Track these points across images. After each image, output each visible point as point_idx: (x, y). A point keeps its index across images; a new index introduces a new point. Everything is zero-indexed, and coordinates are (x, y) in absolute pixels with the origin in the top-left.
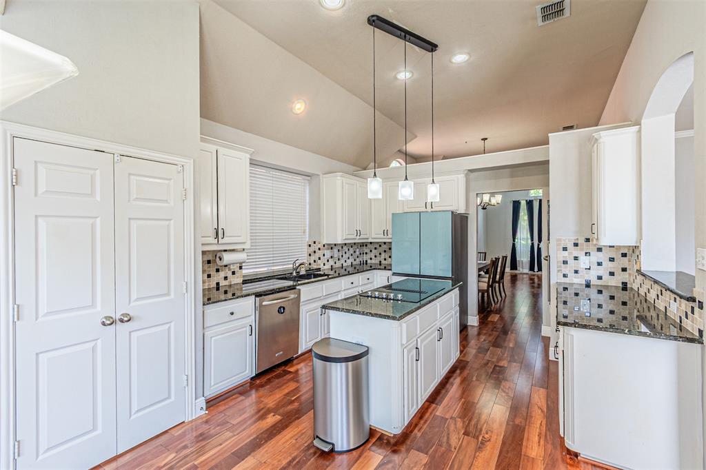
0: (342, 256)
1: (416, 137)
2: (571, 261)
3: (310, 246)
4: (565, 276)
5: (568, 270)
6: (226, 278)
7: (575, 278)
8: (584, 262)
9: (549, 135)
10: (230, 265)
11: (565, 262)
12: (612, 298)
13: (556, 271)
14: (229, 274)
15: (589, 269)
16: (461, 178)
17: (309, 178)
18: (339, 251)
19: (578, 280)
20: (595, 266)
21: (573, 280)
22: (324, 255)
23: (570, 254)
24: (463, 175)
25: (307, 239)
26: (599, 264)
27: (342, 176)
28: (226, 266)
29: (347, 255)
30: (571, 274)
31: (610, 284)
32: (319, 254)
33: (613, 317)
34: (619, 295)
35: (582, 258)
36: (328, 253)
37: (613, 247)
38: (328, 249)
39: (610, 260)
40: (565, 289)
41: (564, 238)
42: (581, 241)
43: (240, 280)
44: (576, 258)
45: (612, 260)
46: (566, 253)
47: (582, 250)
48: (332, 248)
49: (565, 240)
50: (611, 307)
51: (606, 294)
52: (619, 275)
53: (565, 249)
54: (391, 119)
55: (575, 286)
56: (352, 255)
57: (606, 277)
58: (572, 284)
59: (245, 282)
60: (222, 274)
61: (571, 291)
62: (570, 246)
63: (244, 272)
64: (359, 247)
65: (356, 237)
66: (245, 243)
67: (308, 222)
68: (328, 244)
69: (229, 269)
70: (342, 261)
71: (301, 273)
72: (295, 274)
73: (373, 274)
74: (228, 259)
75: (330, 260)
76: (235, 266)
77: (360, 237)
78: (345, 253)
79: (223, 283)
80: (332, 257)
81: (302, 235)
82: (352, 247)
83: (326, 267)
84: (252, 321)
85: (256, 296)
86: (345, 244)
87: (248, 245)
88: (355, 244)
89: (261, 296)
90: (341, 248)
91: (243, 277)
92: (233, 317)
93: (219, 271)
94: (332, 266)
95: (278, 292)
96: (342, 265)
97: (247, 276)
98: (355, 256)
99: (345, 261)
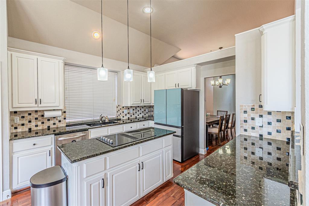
1: (181, 50)
2: (250, 121)
3: (117, 107)
4: (246, 130)
5: (248, 126)
6: (54, 124)
7: (252, 132)
8: (258, 122)
9: (235, 35)
10: (57, 117)
11: (246, 121)
12: (279, 149)
13: (240, 127)
14: (57, 122)
15: (262, 127)
16: (194, 69)
17: (116, 73)
19: (255, 134)
20: (266, 125)
21: (250, 134)
22: (123, 112)
23: (249, 115)
24: (195, 68)
25: (116, 104)
26: (269, 123)
28: (54, 118)
29: (140, 112)
30: (249, 130)
31: (277, 139)
32: (121, 111)
33: (279, 163)
34: (285, 147)
35: (258, 119)
36: (126, 111)
37: (281, 112)
38: (126, 109)
39: (277, 121)
40: (246, 140)
41: (245, 105)
42: (256, 107)
43: (64, 125)
44: (253, 119)
45: (279, 121)
46: (246, 115)
47: (257, 113)
48: (129, 109)
49: (245, 106)
50: (278, 156)
51: (274, 146)
52: (285, 132)
53: (245, 112)
54: (160, 40)
55: (252, 138)
56: (143, 112)
57: (274, 133)
58: (250, 137)
59: (67, 126)
60: (52, 122)
61: (249, 141)
62: (249, 110)
63: (67, 121)
64: (148, 108)
65: (141, 103)
66: (58, 106)
67: (116, 96)
68: (126, 107)
69: (57, 119)
70: (136, 115)
71: (106, 121)
72: (101, 122)
73: (148, 122)
74: (47, 114)
75: (127, 115)
76: (61, 118)
77: (143, 103)
78: (138, 111)
79: (52, 126)
80: (129, 113)
81: (112, 102)
82: (143, 108)
83: (124, 118)
84: (52, 148)
85: (55, 135)
86: (138, 107)
87: (62, 107)
88: (145, 106)
89: (58, 134)
90: (135, 109)
91: (67, 123)
92: (35, 146)
93: (49, 120)
94: (129, 118)
95: (72, 133)
96: (136, 117)
97: (69, 123)
98: (145, 112)
99: (138, 115)
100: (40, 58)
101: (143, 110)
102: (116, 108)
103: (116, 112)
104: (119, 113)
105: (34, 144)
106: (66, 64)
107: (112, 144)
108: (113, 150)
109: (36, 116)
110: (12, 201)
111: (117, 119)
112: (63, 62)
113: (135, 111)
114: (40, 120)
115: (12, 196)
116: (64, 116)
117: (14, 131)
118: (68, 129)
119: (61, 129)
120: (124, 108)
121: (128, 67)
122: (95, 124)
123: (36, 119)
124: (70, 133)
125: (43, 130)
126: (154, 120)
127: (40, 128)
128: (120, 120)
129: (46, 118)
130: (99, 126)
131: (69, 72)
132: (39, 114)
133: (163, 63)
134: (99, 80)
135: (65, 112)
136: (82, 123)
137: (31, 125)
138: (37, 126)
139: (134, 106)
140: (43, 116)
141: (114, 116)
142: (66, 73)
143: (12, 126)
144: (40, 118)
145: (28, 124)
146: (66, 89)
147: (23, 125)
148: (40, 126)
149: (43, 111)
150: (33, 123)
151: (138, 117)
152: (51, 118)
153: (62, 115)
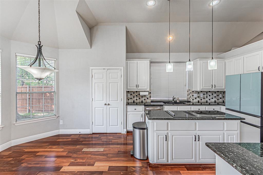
0: (207, 97)
6: (145, 100)
10: (146, 96)
14: (146, 99)
18: (204, 94)
22: (193, 96)
25: (187, 89)
27: (199, 60)
28: (145, 96)
32: (191, 95)
36: (196, 95)
38: (196, 93)
43: (150, 101)
48: (199, 93)
56: (215, 97)
59: (152, 102)
60: (144, 98)
63: (152, 99)
64: (222, 93)
65: (212, 88)
66: (147, 89)
67: (187, 82)
68: (196, 91)
69: (146, 97)
70: (207, 99)
71: (177, 102)
72: (173, 102)
73: (219, 107)
74: (142, 94)
75: (197, 98)
76: (148, 97)
77: (215, 88)
78: (210, 96)
79: (144, 101)
80: (198, 97)
81: (184, 87)
82: (215, 93)
83: (194, 101)
84: (143, 113)
85: (145, 106)
86: (210, 91)
87: (148, 90)
88: (218, 91)
89: (146, 106)
90: (206, 93)
91: (151, 100)
92: (136, 110)
93: (142, 97)
94: (199, 101)
95: (153, 106)
96: (207, 101)
97: (153, 100)
98: (219, 98)
99: (210, 100)
100: (138, 62)
101: (215, 95)
102: (187, 92)
103: (187, 95)
104: (189, 96)
105: (135, 109)
106: (151, 62)
107: (174, 116)
108: (173, 119)
109: (137, 94)
110: (127, 135)
111: (188, 101)
112: (149, 61)
113: (205, 96)
114: (138, 97)
115: (127, 133)
116: (150, 96)
117: (128, 101)
118: (152, 104)
119: (148, 103)
120: (194, 92)
121: (190, 59)
122: (169, 103)
123: (137, 96)
124: (152, 106)
125: (139, 102)
126: (225, 106)
127: (138, 101)
128: (190, 102)
129: (141, 96)
130: (172, 104)
131: (153, 67)
132: (138, 93)
133: (245, 44)
134: (167, 72)
135: (150, 93)
136: (160, 101)
137: (134, 99)
138: (137, 100)
139: (204, 91)
140: (139, 94)
141: (185, 99)
142: (152, 68)
143: (127, 98)
144: (138, 96)
145: (133, 98)
146: (151, 78)
147: (131, 98)
148: (138, 100)
149: (140, 91)
150: (135, 98)
151: (208, 101)
152: (143, 96)
153: (149, 94)
